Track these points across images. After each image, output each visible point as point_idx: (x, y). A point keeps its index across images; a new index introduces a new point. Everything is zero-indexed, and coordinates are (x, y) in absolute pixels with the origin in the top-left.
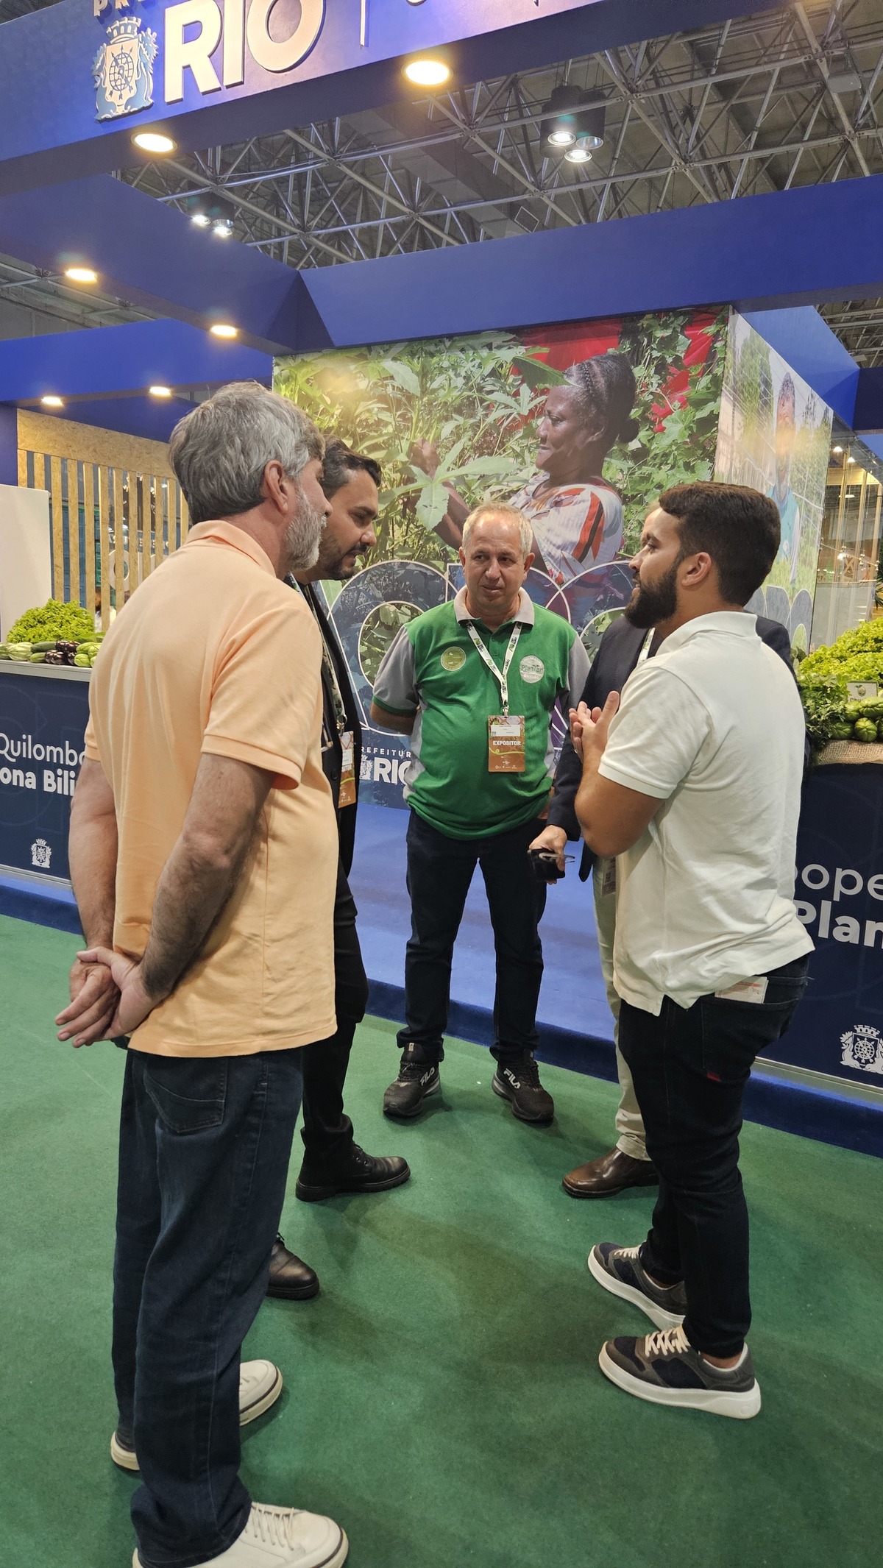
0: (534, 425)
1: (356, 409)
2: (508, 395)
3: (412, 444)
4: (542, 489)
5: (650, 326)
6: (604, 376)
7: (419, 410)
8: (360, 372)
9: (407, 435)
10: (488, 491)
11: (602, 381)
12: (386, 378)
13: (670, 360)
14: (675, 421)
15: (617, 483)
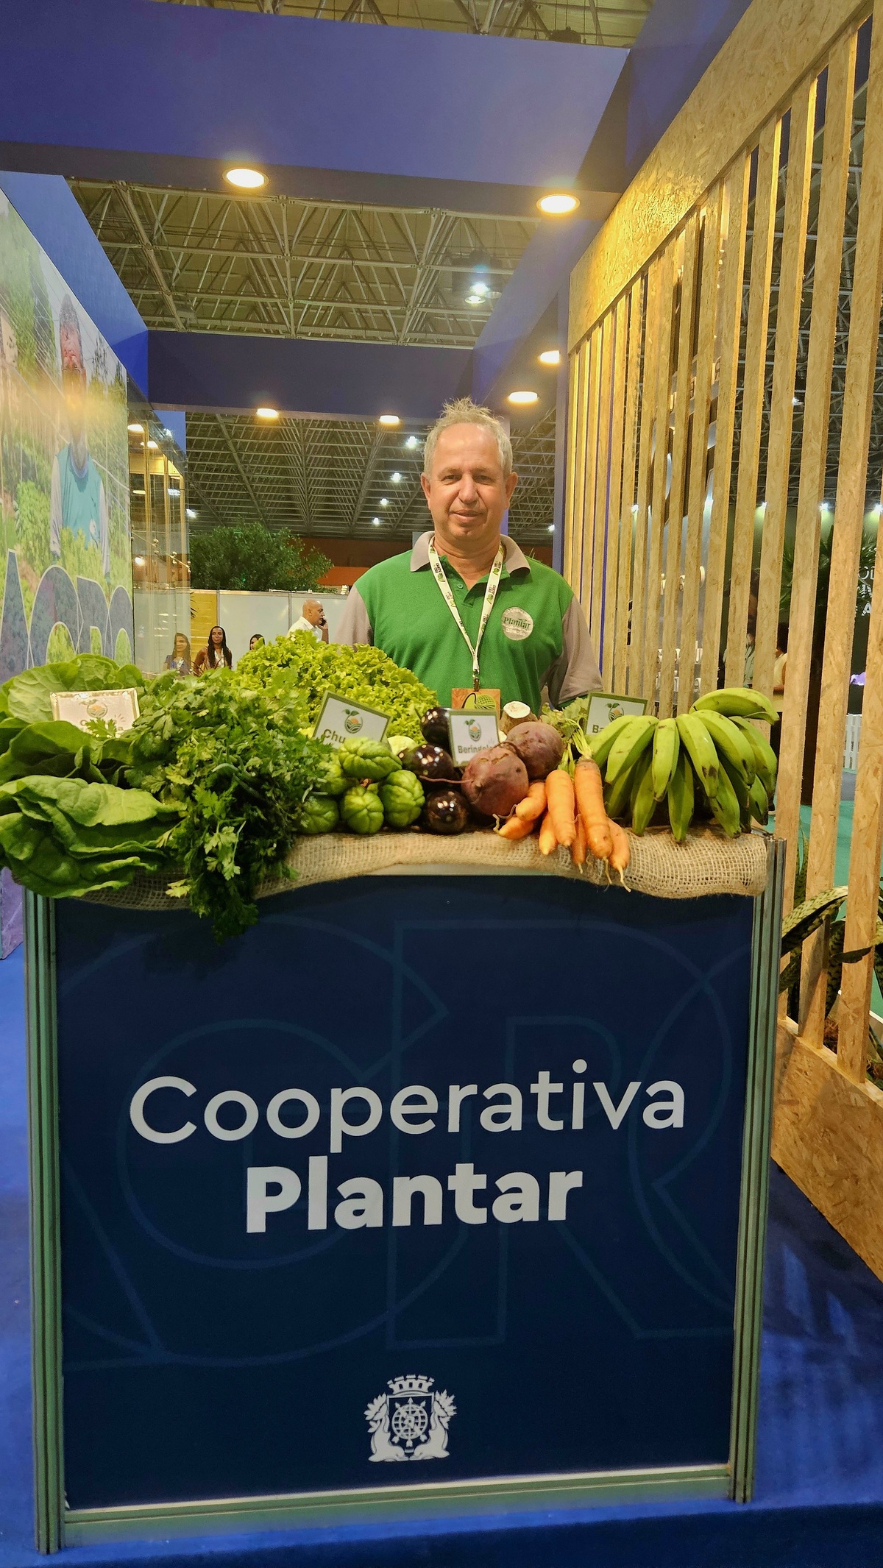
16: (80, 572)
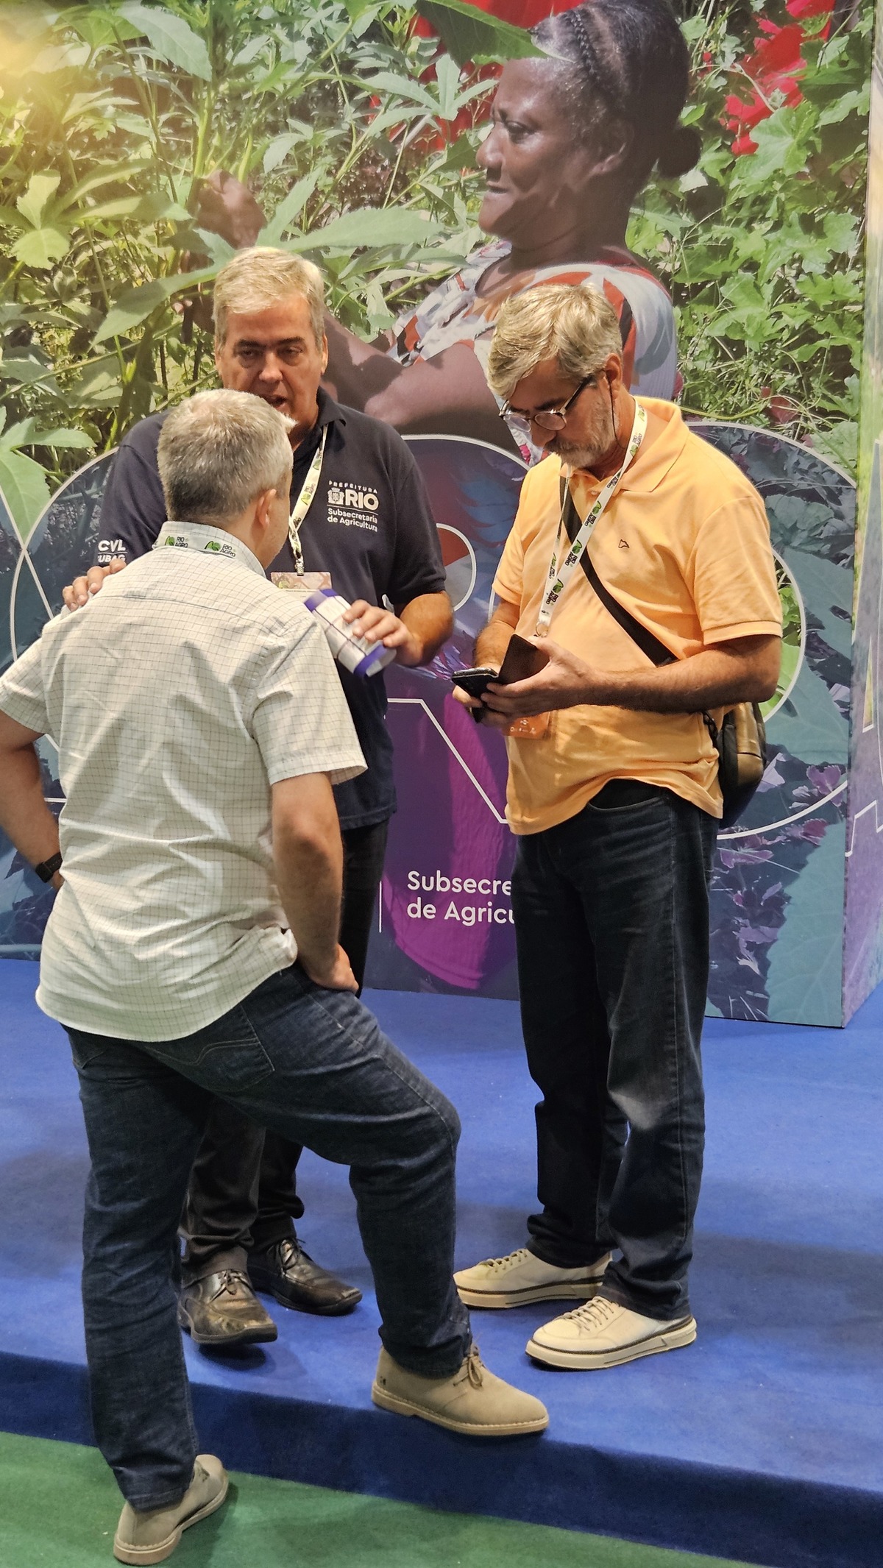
0: (472, 141)
1: (66, 107)
2: (411, 77)
3: (198, 184)
4: (496, 276)
6: (618, 38)
7: (211, 111)
8: (70, 28)
9: (185, 164)
10: (376, 284)
11: (617, 49)
12: (132, 43)
13: (758, 5)
14: (775, 131)
15: (660, 259)
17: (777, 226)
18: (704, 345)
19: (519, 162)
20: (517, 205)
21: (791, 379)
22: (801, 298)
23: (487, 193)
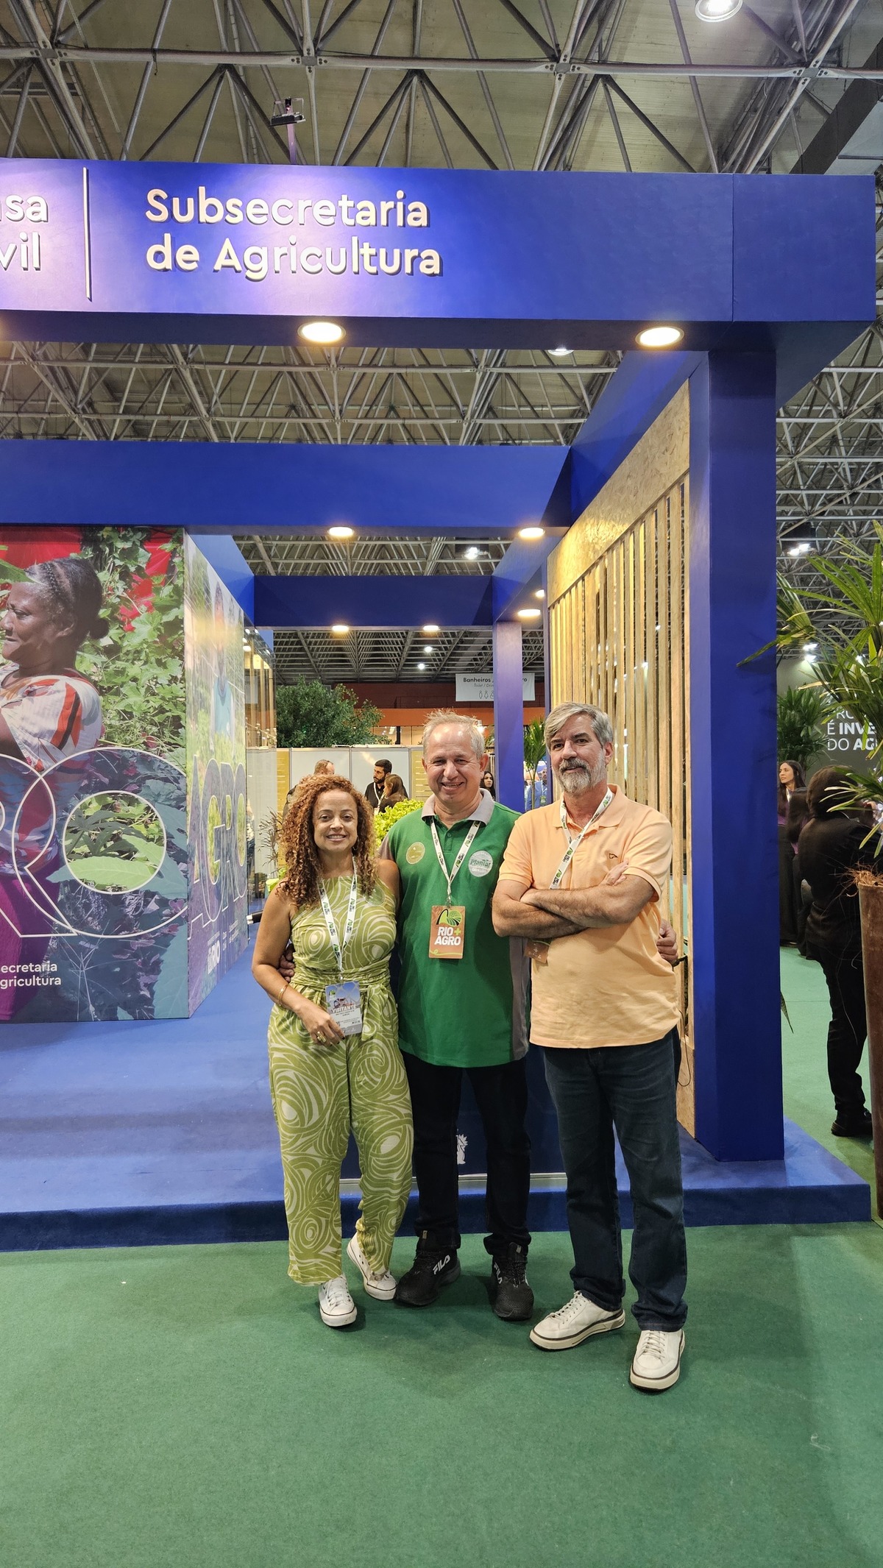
5: (109, 538)
6: (68, 577)
11: (68, 582)
13: (132, 569)
14: (143, 623)
16: (222, 759)
17: (146, 663)
18: (114, 713)
19: (21, 628)
20: (22, 648)
21: (155, 729)
22: (158, 694)
23: (6, 641)
